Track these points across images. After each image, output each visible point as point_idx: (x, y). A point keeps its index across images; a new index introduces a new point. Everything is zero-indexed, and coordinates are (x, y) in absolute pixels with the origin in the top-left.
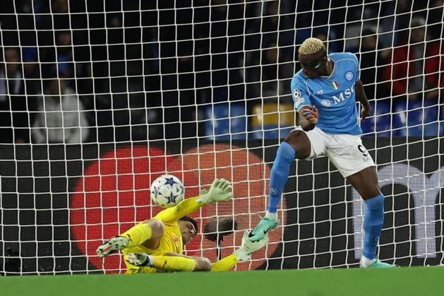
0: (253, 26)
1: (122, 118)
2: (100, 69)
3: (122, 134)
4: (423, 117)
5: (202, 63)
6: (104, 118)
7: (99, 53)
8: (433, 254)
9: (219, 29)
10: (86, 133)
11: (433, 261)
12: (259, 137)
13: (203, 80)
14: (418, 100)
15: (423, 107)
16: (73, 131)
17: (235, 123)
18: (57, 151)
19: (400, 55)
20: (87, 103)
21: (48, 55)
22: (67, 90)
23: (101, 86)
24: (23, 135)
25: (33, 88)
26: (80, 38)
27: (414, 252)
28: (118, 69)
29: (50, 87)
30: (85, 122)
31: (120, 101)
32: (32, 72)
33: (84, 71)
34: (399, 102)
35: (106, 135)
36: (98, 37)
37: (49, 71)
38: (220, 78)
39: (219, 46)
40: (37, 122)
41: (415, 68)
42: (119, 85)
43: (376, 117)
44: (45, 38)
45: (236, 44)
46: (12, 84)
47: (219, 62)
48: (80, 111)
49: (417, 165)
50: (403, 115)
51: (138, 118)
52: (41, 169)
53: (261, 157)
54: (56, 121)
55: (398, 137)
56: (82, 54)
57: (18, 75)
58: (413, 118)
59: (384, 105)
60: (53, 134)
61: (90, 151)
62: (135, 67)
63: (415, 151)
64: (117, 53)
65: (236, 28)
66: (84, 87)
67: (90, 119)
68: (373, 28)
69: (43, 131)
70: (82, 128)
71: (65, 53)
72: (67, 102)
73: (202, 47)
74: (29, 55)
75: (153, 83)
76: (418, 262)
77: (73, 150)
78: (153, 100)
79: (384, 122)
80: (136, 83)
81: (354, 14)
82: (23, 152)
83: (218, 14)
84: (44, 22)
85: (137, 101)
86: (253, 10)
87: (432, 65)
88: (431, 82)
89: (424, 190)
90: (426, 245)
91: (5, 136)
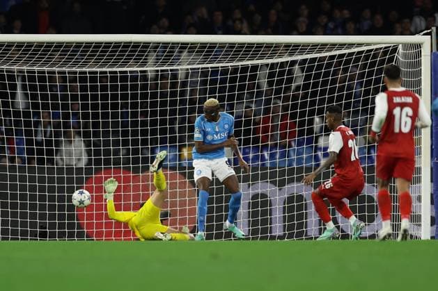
0: (183, 102)
1: (107, 153)
2: (96, 125)
3: (107, 162)
4: (278, 157)
5: (154, 123)
6: (97, 153)
7: (95, 116)
8: (282, 233)
9: (163, 104)
11: (281, 238)
12: (184, 165)
13: (154, 132)
14: (275, 146)
15: (278, 151)
16: (79, 160)
17: (171, 157)
18: (70, 170)
19: (266, 120)
20: (88, 144)
21: (66, 116)
22: (76, 136)
23: (96, 134)
24: (51, 161)
26: (85, 107)
27: (271, 233)
28: (106, 125)
29: (67, 135)
30: (86, 155)
31: (107, 143)
32: (57, 125)
33: (86, 125)
34: (265, 147)
35: (98, 162)
36: (95, 107)
37: (66, 125)
38: (163, 131)
39: (163, 113)
40: (59, 154)
41: (274, 128)
42: (106, 134)
43: (251, 155)
44: (65, 107)
45: (173, 112)
46: (45, 132)
47: (163, 122)
48: (83, 148)
49: (274, 183)
50: (266, 154)
51: (117, 152)
52: (61, 180)
53: (185, 176)
54: (70, 154)
55: (264, 167)
56: (86, 116)
57: (49, 127)
58: (272, 156)
59: (256, 149)
61: (89, 171)
62: (115, 124)
63: (273, 175)
64: (105, 116)
65: (173, 103)
66: (86, 135)
67: (89, 153)
68: (251, 105)
69: (62, 159)
70: (85, 158)
71: (76, 115)
72: (76, 143)
73: (154, 113)
74: (56, 116)
75: (125, 133)
76: (273, 238)
77: (79, 170)
78: (125, 143)
79: (255, 159)
80: (115, 133)
81: (240, 97)
82: (51, 171)
83: (163, 95)
84: (64, 98)
85: (116, 143)
86: (183, 93)
87: (284, 127)
88: (283, 136)
89: (277, 197)
90: (278, 228)
91: (41, 161)
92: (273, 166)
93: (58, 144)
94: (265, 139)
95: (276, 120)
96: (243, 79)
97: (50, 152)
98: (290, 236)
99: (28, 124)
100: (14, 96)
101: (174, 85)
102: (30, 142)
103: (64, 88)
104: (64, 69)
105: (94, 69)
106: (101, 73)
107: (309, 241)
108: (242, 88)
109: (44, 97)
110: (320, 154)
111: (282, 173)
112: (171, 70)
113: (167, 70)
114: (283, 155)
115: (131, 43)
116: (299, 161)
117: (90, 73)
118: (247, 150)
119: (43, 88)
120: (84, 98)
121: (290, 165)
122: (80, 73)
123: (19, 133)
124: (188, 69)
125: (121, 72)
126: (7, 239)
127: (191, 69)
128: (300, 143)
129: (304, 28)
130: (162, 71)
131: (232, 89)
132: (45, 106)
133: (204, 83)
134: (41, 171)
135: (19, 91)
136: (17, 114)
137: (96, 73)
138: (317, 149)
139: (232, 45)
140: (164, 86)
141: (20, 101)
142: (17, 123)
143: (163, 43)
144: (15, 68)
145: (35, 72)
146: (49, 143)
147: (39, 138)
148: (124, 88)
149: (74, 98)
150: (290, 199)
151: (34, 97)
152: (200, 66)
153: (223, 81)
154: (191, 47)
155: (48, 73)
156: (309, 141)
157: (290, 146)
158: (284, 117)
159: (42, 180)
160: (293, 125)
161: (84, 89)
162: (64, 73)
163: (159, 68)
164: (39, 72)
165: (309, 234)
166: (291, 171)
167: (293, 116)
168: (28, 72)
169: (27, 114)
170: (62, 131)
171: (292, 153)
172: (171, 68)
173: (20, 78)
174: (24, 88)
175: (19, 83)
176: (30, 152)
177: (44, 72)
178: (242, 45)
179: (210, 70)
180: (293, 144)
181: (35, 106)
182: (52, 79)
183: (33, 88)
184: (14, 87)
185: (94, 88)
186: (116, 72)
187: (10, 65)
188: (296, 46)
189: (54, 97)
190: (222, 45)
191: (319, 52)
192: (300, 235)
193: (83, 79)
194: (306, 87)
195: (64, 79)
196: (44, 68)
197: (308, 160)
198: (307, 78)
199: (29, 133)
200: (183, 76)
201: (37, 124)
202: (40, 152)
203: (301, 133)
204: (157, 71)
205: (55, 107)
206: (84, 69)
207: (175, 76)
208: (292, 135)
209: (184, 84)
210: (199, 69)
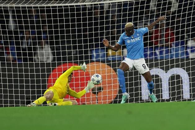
0: (107, 23)
1: (64, 53)
2: (57, 38)
3: (64, 59)
4: (164, 53)
5: (91, 35)
6: (58, 54)
7: (56, 32)
8: (168, 98)
9: (96, 24)
10: (52, 59)
11: (168, 100)
12: (110, 60)
13: (91, 41)
14: (162, 47)
15: (164, 49)
16: (48, 58)
17: (102, 55)
18: (43, 65)
19: (156, 32)
20: (52, 49)
21: (39, 33)
22: (46, 45)
23: (57, 43)
24: (31, 60)
25: (35, 44)
26: (50, 27)
27: (162, 98)
28: (63, 37)
30: (52, 55)
31: (64, 48)
32: (34, 38)
33: (51, 38)
34: (156, 48)
35: (59, 59)
36: (56, 27)
37: (40, 38)
39: (96, 29)
40: (36, 56)
41: (161, 36)
42: (63, 43)
43: (148, 53)
44: (38, 27)
45: (102, 29)
46: (27, 43)
47: (96, 35)
48: (50, 51)
49: (162, 68)
50: (157, 52)
51: (70, 53)
52: (37, 71)
53: (111, 67)
54: (42, 55)
55: (156, 59)
56: (51, 32)
57: (30, 40)
58: (161, 53)
59: (151, 49)
60: (41, 59)
61: (54, 65)
62: (68, 37)
63: (162, 64)
64: (62, 32)
65: (102, 23)
66: (52, 43)
67: (53, 54)
68: (147, 23)
69: (38, 58)
70: (51, 57)
71: (45, 32)
72: (46, 48)
73: (91, 30)
74: (33, 33)
75: (74, 42)
76: (163, 101)
77: (48, 65)
78: (75, 48)
79: (151, 54)
80: (69, 42)
81: (141, 19)
82: (31, 65)
83: (96, 19)
84: (38, 22)
85: (69, 48)
86: (107, 17)
87: (167, 35)
88: (167, 41)
89: (165, 76)
90: (166, 95)
91: (25, 60)
92: (162, 58)
93: (35, 49)
94: (156, 43)
95: (162, 32)
96: (142, 8)
97: (30, 54)
98: (173, 99)
99: (17, 38)
100: (8, 22)
101: (102, 13)
102: (18, 49)
103: (37, 17)
104: (37, 5)
105: (55, 5)
106: (59, 7)
107: (184, 102)
108: (142, 13)
109: (26, 22)
110: (189, 50)
111: (167, 63)
112: (100, 4)
113: (98, 4)
114: (167, 52)
116: (177, 55)
117: (52, 7)
118: (146, 50)
119: (25, 17)
120: (50, 22)
121: (171, 57)
122: (47, 7)
123: (12, 43)
124: (110, 3)
125: (70, 6)
126: (8, 106)
127: (112, 3)
128: (177, 45)
130: (94, 5)
131: (136, 14)
132: (27, 28)
133: (119, 11)
134: (26, 65)
135: (11, 19)
136: (10, 32)
137: (56, 7)
138: (187, 48)
140: (96, 14)
141: (12, 25)
142: (11, 38)
144: (8, 5)
145: (20, 8)
146: (30, 49)
147: (24, 46)
148: (73, 15)
149: (44, 22)
150: (172, 78)
151: (20, 22)
152: (117, 1)
153: (131, 9)
155: (28, 8)
156: (182, 43)
157: (171, 47)
158: (167, 30)
159: (26, 71)
160: (172, 34)
161: (49, 16)
162: (37, 7)
163: (93, 3)
164: (22, 8)
165: (184, 98)
166: (172, 61)
167: (173, 29)
168: (16, 8)
169: (16, 33)
170: (38, 42)
171: (172, 51)
172: (100, 3)
173: (11, 12)
174: (14, 17)
175: (10, 14)
176: (19, 54)
177: (25, 8)
179: (123, 3)
180: (173, 45)
181: (21, 27)
182: (30, 11)
183: (19, 17)
184: (8, 17)
185: (55, 16)
186: (67, 6)
187: (5, 4)
189: (32, 22)
192: (179, 98)
193: (48, 11)
194: (179, 11)
195: (37, 11)
196: (25, 5)
197: (182, 54)
198: (180, 6)
199: (18, 43)
200: (107, 7)
201: (22, 38)
202: (25, 54)
203: (177, 39)
204: (92, 5)
205: (33, 27)
206: (49, 5)
207: (102, 8)
208: (172, 40)
209: (108, 12)
210: (116, 3)
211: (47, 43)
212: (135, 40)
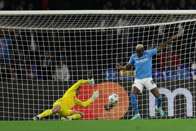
0: (120, 46)
2: (74, 58)
4: (170, 74)
5: (104, 57)
7: (73, 54)
8: (173, 115)
9: (109, 47)
11: (173, 118)
12: (121, 79)
13: (105, 62)
14: (169, 69)
15: (170, 71)
16: (65, 77)
17: (114, 75)
18: (60, 83)
20: (70, 69)
21: (58, 54)
22: (64, 65)
23: (74, 63)
25: (54, 64)
26: (68, 49)
27: (167, 115)
28: (79, 58)
29: (59, 64)
30: (69, 74)
32: (53, 59)
33: (69, 59)
34: (163, 70)
36: (73, 49)
37: (58, 59)
38: (110, 62)
39: (109, 52)
40: (54, 74)
41: (168, 59)
42: (79, 63)
43: (156, 74)
44: (57, 49)
45: (115, 51)
46: (47, 63)
47: (110, 56)
48: (67, 71)
49: (169, 88)
50: (164, 73)
52: (56, 88)
53: (122, 85)
54: (60, 74)
55: (163, 80)
56: (68, 54)
57: (49, 60)
58: (168, 74)
59: (159, 70)
62: (84, 58)
63: (168, 84)
64: (79, 53)
65: (115, 46)
66: (69, 64)
69: (56, 77)
70: (68, 76)
71: (63, 53)
74: (53, 54)
75: (89, 63)
76: (168, 118)
77: (65, 83)
79: (159, 76)
80: (84, 63)
81: (150, 43)
82: (50, 83)
83: (109, 42)
84: (57, 44)
85: (85, 68)
86: (120, 41)
87: (173, 59)
88: (173, 64)
89: (171, 96)
92: (168, 79)
94: (164, 65)
96: (151, 33)
98: (178, 117)
99: (38, 58)
100: (30, 43)
101: (115, 37)
103: (56, 39)
104: (56, 29)
105: (73, 29)
106: (76, 31)
107: (188, 119)
108: (151, 38)
109: (46, 44)
110: (193, 73)
111: (173, 83)
112: (113, 29)
113: (111, 29)
114: (173, 74)
115: (92, 15)
116: (182, 77)
117: (70, 31)
118: (154, 71)
119: (46, 39)
120: (68, 44)
121: (177, 79)
122: (65, 31)
123: (33, 63)
124: (122, 28)
125: (87, 30)
126: (28, 120)
127: (124, 28)
128: (182, 67)
129: (183, 6)
130: (108, 29)
131: (146, 39)
132: (47, 49)
133: (131, 35)
134: (45, 83)
135: (32, 41)
136: (32, 53)
137: (73, 31)
138: (191, 70)
139: (145, 16)
140: (109, 37)
141: (33, 46)
142: (32, 58)
143: (109, 15)
144: (31, 28)
145: (41, 31)
147: (44, 66)
148: (89, 38)
149: (62, 44)
150: (177, 97)
151: (41, 44)
152: (129, 27)
153: (141, 34)
154: (123, 17)
155: (48, 31)
156: (187, 66)
157: (177, 69)
158: (173, 54)
159: (46, 88)
160: (178, 57)
161: (67, 39)
162: (57, 31)
163: (107, 28)
164: (43, 31)
165: (187, 115)
166: (178, 82)
167: (178, 53)
168: (37, 31)
169: (37, 53)
170: (56, 62)
171: (178, 72)
172: (113, 28)
173: (33, 34)
174: (35, 39)
175: (32, 36)
177: (46, 31)
178: (150, 15)
179: (134, 28)
180: (178, 67)
181: (41, 49)
182: (50, 34)
183: (40, 39)
184: (30, 39)
185: (72, 39)
186: (84, 30)
187: (28, 27)
188: (179, 16)
189: (52, 44)
190: (140, 16)
191: (191, 18)
192: (183, 116)
194: (185, 37)
195: (56, 34)
196: (46, 29)
197: (187, 76)
198: (185, 32)
199: (38, 63)
200: (120, 32)
201: (43, 58)
203: (183, 62)
204: (106, 29)
205: (52, 49)
206: (67, 29)
207: (115, 32)
208: (178, 63)
209: (120, 36)
210: (128, 28)
211: (65, 63)
212: (143, 60)
